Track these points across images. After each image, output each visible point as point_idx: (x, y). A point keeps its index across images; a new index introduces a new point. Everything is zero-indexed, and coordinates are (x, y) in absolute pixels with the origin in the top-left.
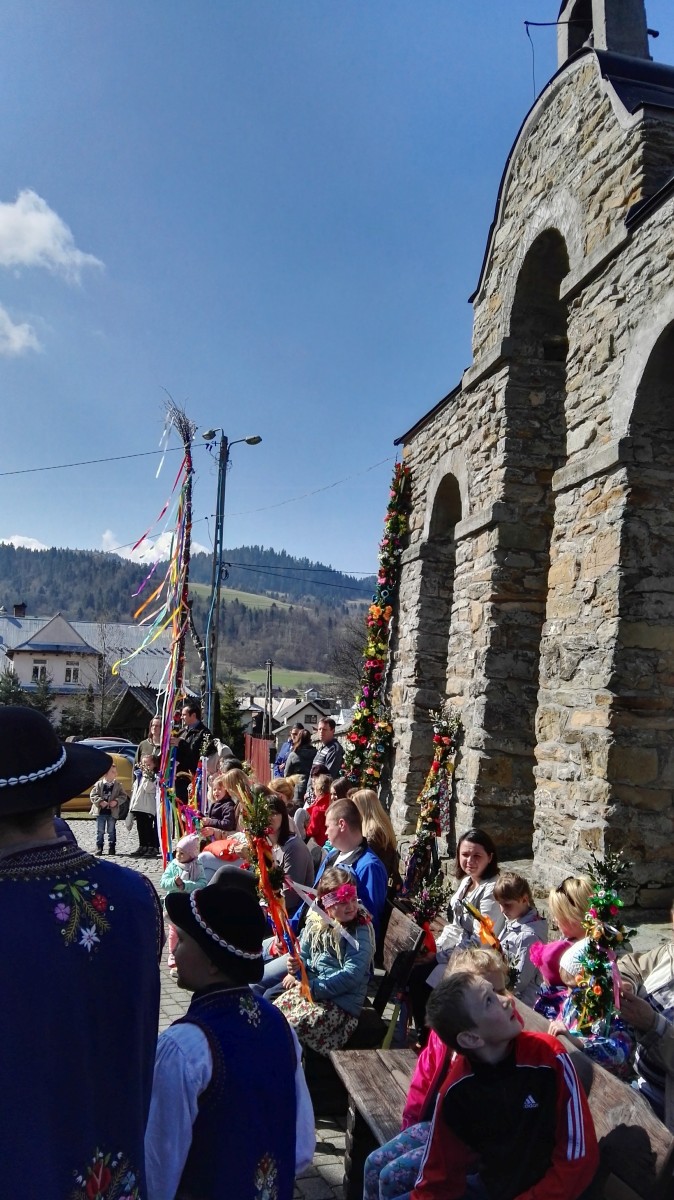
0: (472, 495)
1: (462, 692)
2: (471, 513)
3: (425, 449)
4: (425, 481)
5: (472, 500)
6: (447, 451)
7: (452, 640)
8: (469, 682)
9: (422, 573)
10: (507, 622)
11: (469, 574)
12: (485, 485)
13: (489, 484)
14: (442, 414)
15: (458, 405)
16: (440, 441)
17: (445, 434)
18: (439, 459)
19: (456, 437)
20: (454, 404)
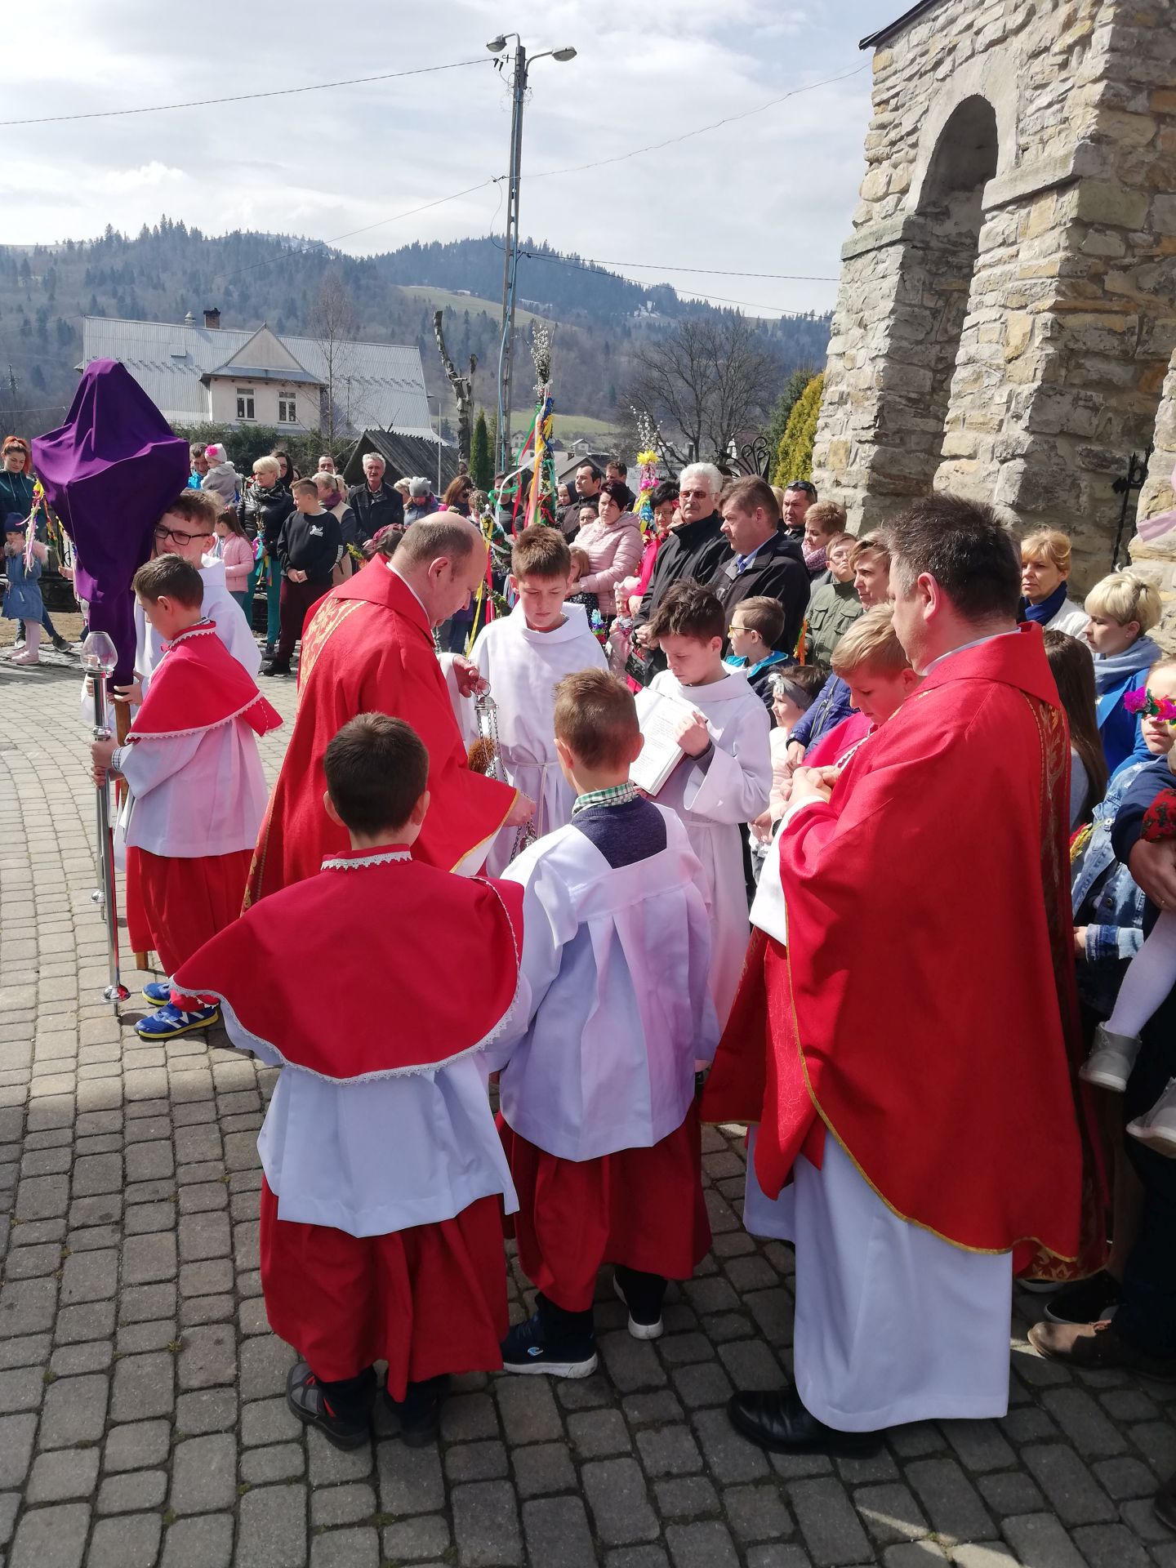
0: (1023, 132)
1: (976, 452)
2: (1018, 164)
3: (922, 55)
4: (920, 110)
5: (1023, 140)
6: (972, 55)
7: (960, 373)
8: (990, 439)
9: (902, 266)
10: (1072, 345)
11: (1007, 267)
12: (1054, 114)
13: (1065, 114)
16: (960, 37)
17: (971, 25)
18: (953, 70)
19: (996, 30)
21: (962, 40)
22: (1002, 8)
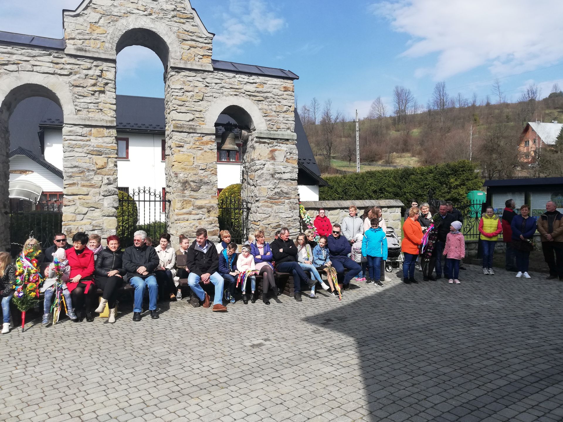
1: (88, 193)
2: (76, 114)
6: (33, 71)
8: (96, 190)
12: (94, 106)
13: (100, 107)
14: (24, 49)
15: (50, 55)
16: (22, 62)
17: (28, 61)
18: (18, 71)
19: (50, 70)
20: (44, 52)
21: (24, 64)
22: (51, 65)
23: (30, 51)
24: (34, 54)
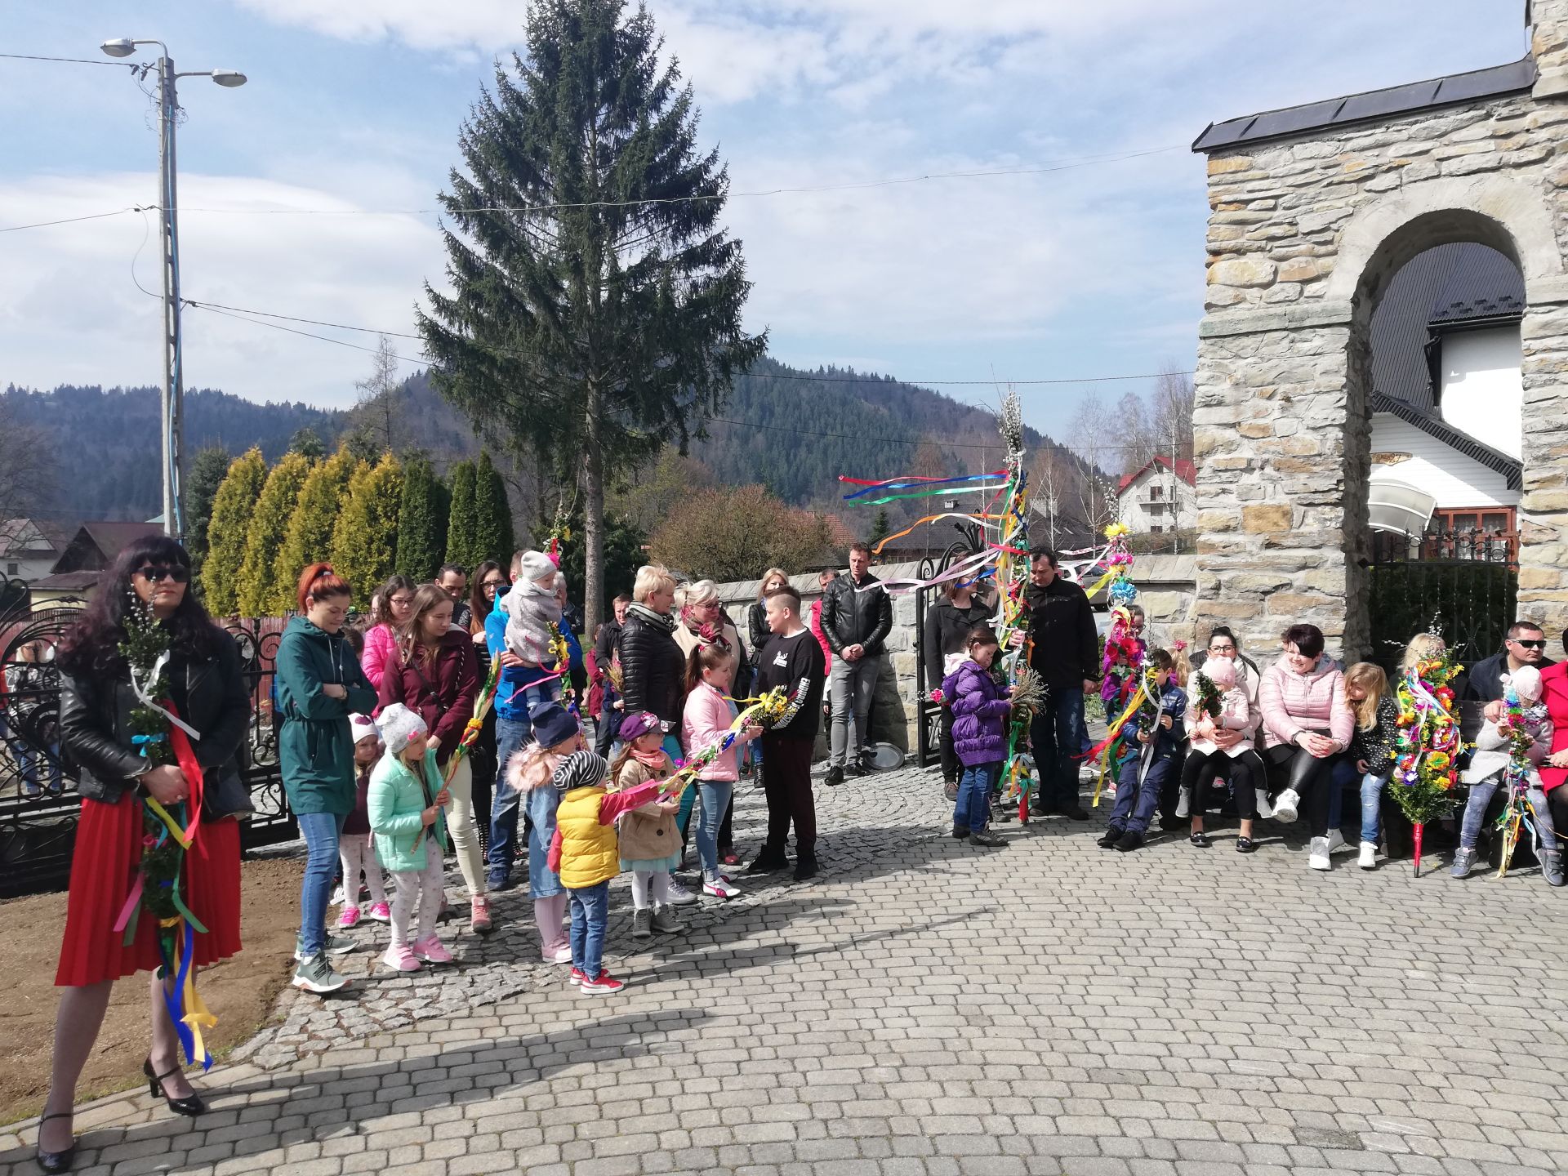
0: (1564, 245)
2: (1565, 270)
3: (1329, 168)
4: (1334, 214)
6: (1438, 177)
9: (1347, 346)
14: (1416, 122)
15: (1488, 116)
16: (1409, 160)
17: (1427, 152)
18: (1401, 186)
19: (1488, 161)
20: (1472, 113)
21: (1416, 162)
22: (1492, 144)
23: (1432, 122)
24: (1443, 129)
